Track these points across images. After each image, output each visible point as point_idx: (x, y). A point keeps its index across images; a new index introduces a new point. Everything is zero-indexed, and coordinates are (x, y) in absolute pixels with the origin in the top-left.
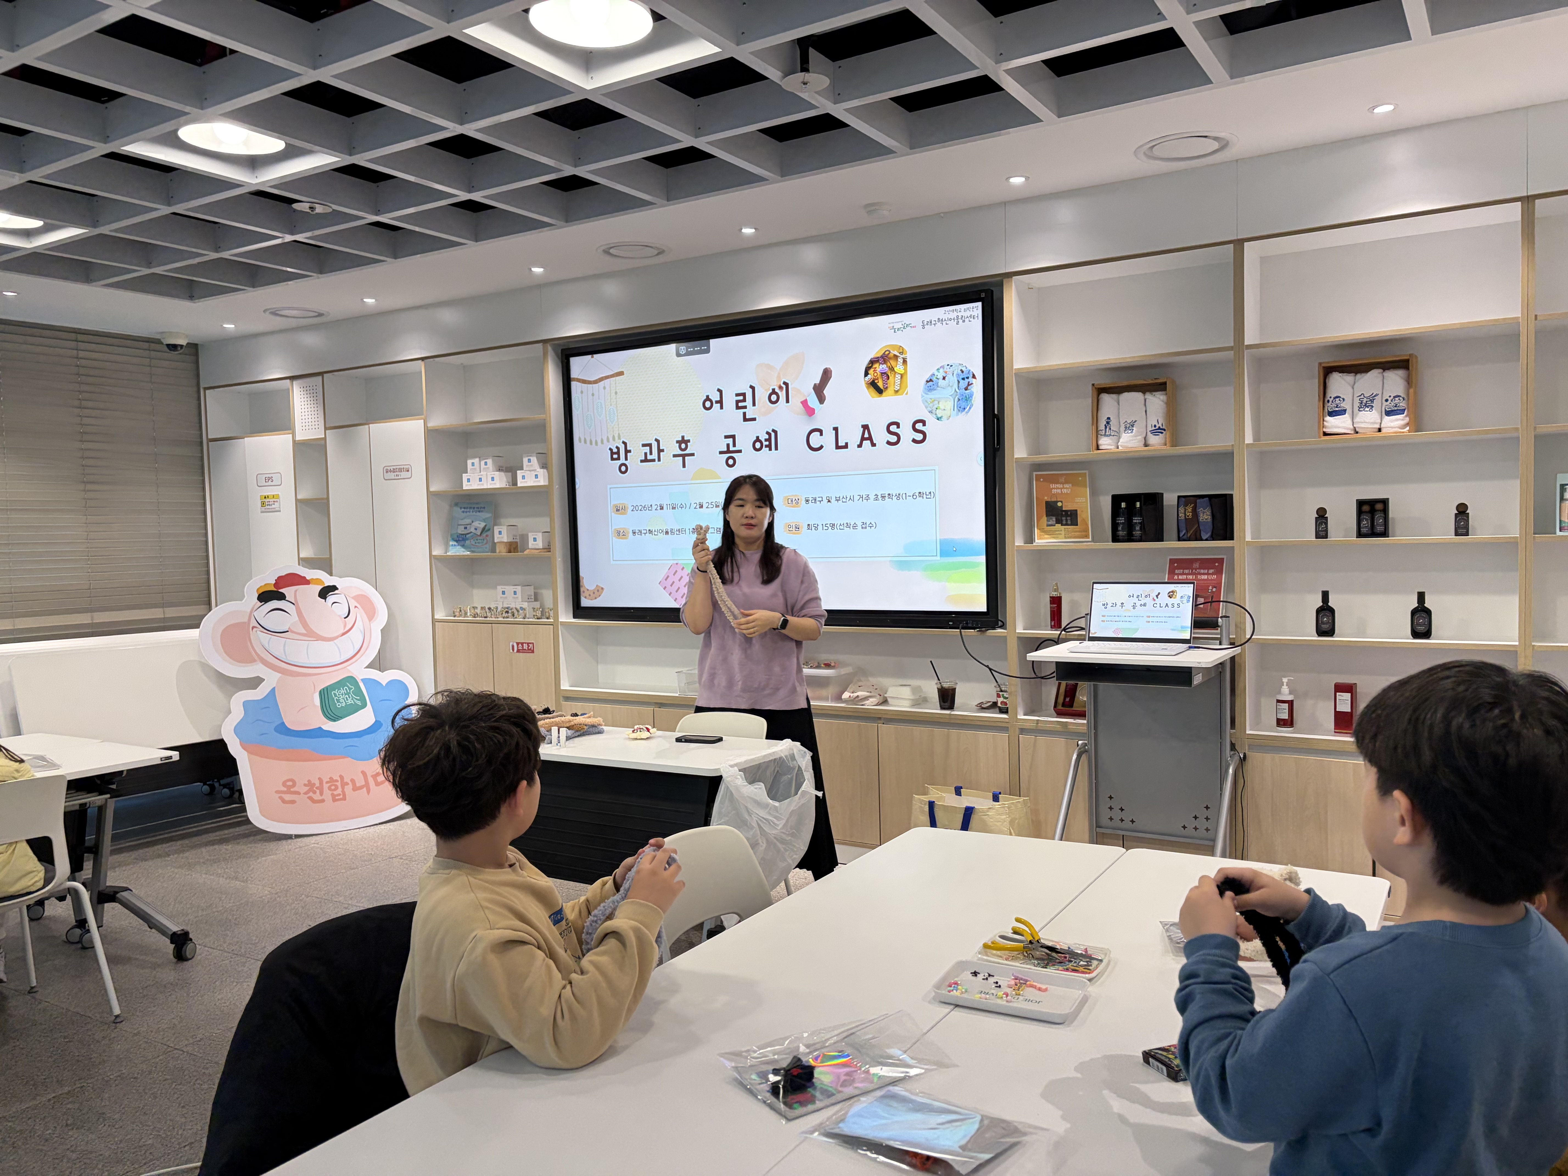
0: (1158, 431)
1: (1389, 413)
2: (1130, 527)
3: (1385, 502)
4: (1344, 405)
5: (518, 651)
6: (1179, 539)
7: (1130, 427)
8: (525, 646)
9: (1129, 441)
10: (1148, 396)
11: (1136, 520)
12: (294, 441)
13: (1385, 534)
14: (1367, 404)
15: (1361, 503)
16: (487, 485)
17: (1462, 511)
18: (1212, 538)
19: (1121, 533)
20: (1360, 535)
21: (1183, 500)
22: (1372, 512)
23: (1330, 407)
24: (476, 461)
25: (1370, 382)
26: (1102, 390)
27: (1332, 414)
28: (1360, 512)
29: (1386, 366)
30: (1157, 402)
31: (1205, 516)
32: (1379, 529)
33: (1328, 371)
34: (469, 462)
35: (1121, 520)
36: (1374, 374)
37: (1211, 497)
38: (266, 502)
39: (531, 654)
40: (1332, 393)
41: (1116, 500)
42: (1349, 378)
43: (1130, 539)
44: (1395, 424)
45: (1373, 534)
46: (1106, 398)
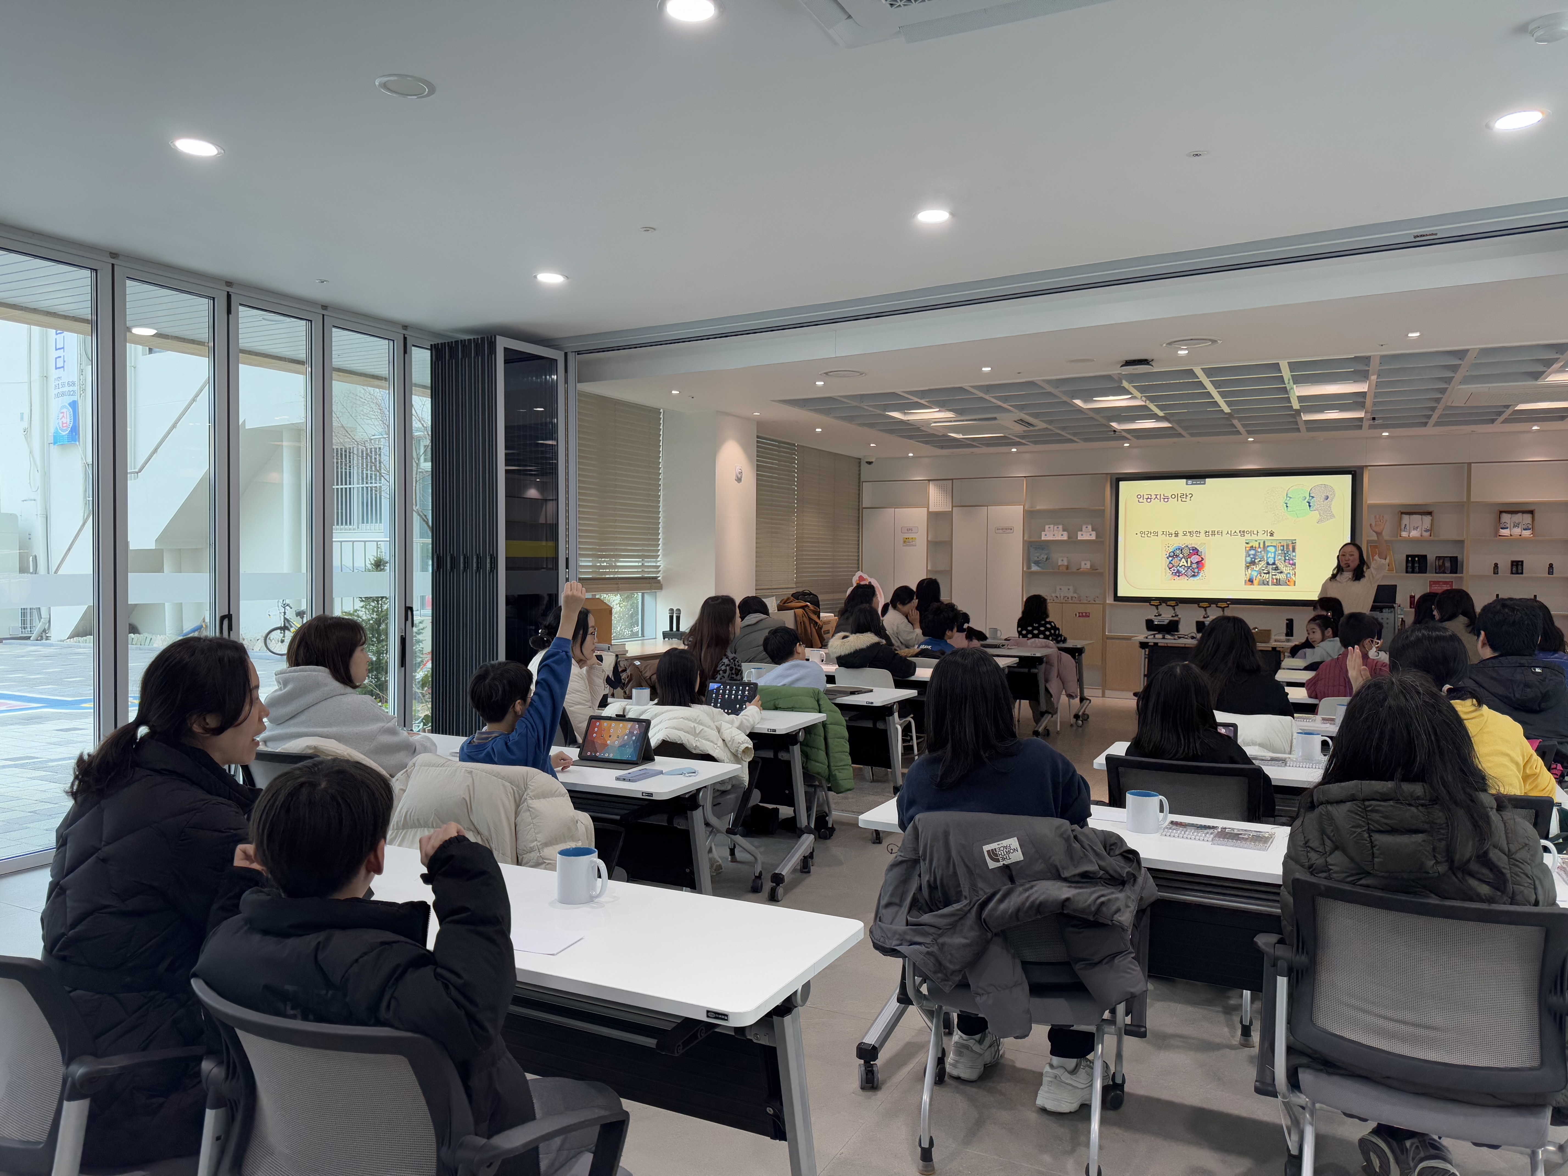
0: (1427, 531)
1: (1524, 530)
2: (1413, 567)
3: (1522, 562)
4: (1508, 525)
5: (1079, 616)
6: (1436, 573)
7: (1416, 528)
8: (1084, 614)
9: (1414, 534)
10: (1424, 517)
11: (1417, 565)
12: (928, 512)
13: (1522, 573)
14: (1516, 525)
15: (1513, 562)
16: (1059, 538)
17: (1551, 566)
18: (1451, 573)
19: (1410, 570)
20: (1512, 573)
21: (1438, 558)
22: (1517, 566)
23: (1502, 526)
24: (1052, 526)
25: (1518, 518)
26: (1402, 513)
27: (1502, 528)
28: (1512, 565)
29: (1524, 512)
30: (1427, 519)
31: (1448, 564)
32: (1520, 571)
33: (1501, 512)
34: (1047, 527)
35: (1410, 565)
36: (1520, 515)
37: (1450, 557)
38: (906, 541)
39: (1087, 618)
40: (1503, 520)
41: (1408, 556)
42: (1509, 516)
43: (1413, 572)
44: (1527, 533)
45: (1517, 573)
46: (1406, 517)
